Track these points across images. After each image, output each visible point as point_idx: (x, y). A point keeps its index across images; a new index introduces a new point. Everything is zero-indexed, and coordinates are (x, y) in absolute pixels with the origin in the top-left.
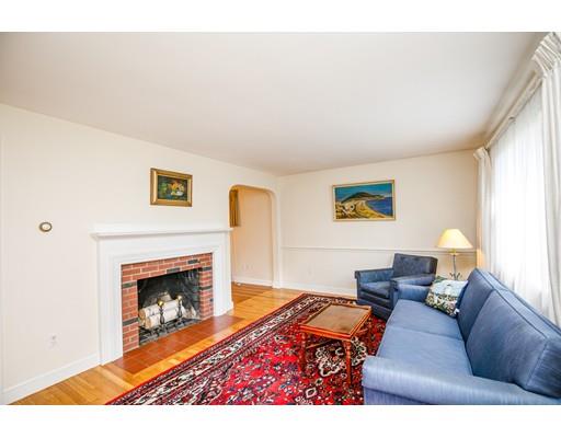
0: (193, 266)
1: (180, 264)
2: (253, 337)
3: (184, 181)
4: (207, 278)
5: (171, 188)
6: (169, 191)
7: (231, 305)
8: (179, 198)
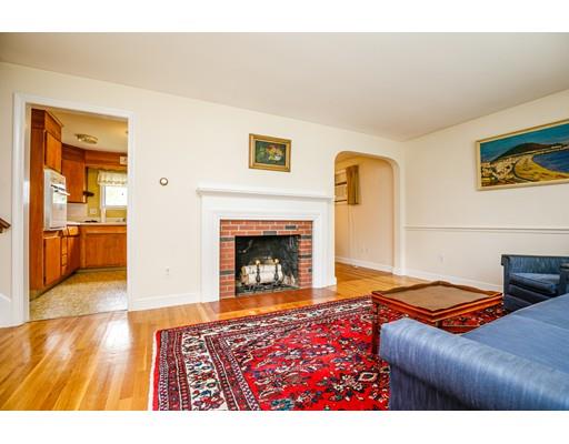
0: (291, 232)
1: (277, 228)
2: (338, 310)
3: (283, 146)
4: (306, 247)
5: (269, 153)
6: (267, 155)
7: (333, 281)
8: (276, 162)
